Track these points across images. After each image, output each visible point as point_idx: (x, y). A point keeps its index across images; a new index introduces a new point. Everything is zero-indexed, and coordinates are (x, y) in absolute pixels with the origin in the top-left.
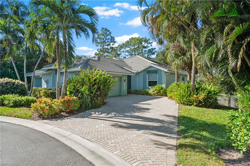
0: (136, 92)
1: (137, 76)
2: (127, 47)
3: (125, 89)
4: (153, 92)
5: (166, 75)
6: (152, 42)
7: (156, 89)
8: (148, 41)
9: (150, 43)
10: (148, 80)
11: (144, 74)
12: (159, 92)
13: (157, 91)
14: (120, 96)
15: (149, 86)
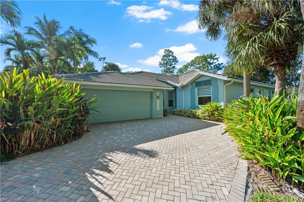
0: (180, 113)
1: (183, 92)
2: (192, 66)
3: (158, 109)
4: (202, 113)
5: (226, 86)
6: (219, 57)
7: (207, 110)
8: (214, 56)
9: (216, 58)
10: (198, 95)
11: (192, 88)
12: (213, 114)
13: (209, 112)
14: (151, 118)
15: (199, 104)
